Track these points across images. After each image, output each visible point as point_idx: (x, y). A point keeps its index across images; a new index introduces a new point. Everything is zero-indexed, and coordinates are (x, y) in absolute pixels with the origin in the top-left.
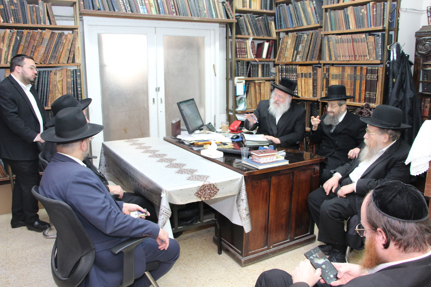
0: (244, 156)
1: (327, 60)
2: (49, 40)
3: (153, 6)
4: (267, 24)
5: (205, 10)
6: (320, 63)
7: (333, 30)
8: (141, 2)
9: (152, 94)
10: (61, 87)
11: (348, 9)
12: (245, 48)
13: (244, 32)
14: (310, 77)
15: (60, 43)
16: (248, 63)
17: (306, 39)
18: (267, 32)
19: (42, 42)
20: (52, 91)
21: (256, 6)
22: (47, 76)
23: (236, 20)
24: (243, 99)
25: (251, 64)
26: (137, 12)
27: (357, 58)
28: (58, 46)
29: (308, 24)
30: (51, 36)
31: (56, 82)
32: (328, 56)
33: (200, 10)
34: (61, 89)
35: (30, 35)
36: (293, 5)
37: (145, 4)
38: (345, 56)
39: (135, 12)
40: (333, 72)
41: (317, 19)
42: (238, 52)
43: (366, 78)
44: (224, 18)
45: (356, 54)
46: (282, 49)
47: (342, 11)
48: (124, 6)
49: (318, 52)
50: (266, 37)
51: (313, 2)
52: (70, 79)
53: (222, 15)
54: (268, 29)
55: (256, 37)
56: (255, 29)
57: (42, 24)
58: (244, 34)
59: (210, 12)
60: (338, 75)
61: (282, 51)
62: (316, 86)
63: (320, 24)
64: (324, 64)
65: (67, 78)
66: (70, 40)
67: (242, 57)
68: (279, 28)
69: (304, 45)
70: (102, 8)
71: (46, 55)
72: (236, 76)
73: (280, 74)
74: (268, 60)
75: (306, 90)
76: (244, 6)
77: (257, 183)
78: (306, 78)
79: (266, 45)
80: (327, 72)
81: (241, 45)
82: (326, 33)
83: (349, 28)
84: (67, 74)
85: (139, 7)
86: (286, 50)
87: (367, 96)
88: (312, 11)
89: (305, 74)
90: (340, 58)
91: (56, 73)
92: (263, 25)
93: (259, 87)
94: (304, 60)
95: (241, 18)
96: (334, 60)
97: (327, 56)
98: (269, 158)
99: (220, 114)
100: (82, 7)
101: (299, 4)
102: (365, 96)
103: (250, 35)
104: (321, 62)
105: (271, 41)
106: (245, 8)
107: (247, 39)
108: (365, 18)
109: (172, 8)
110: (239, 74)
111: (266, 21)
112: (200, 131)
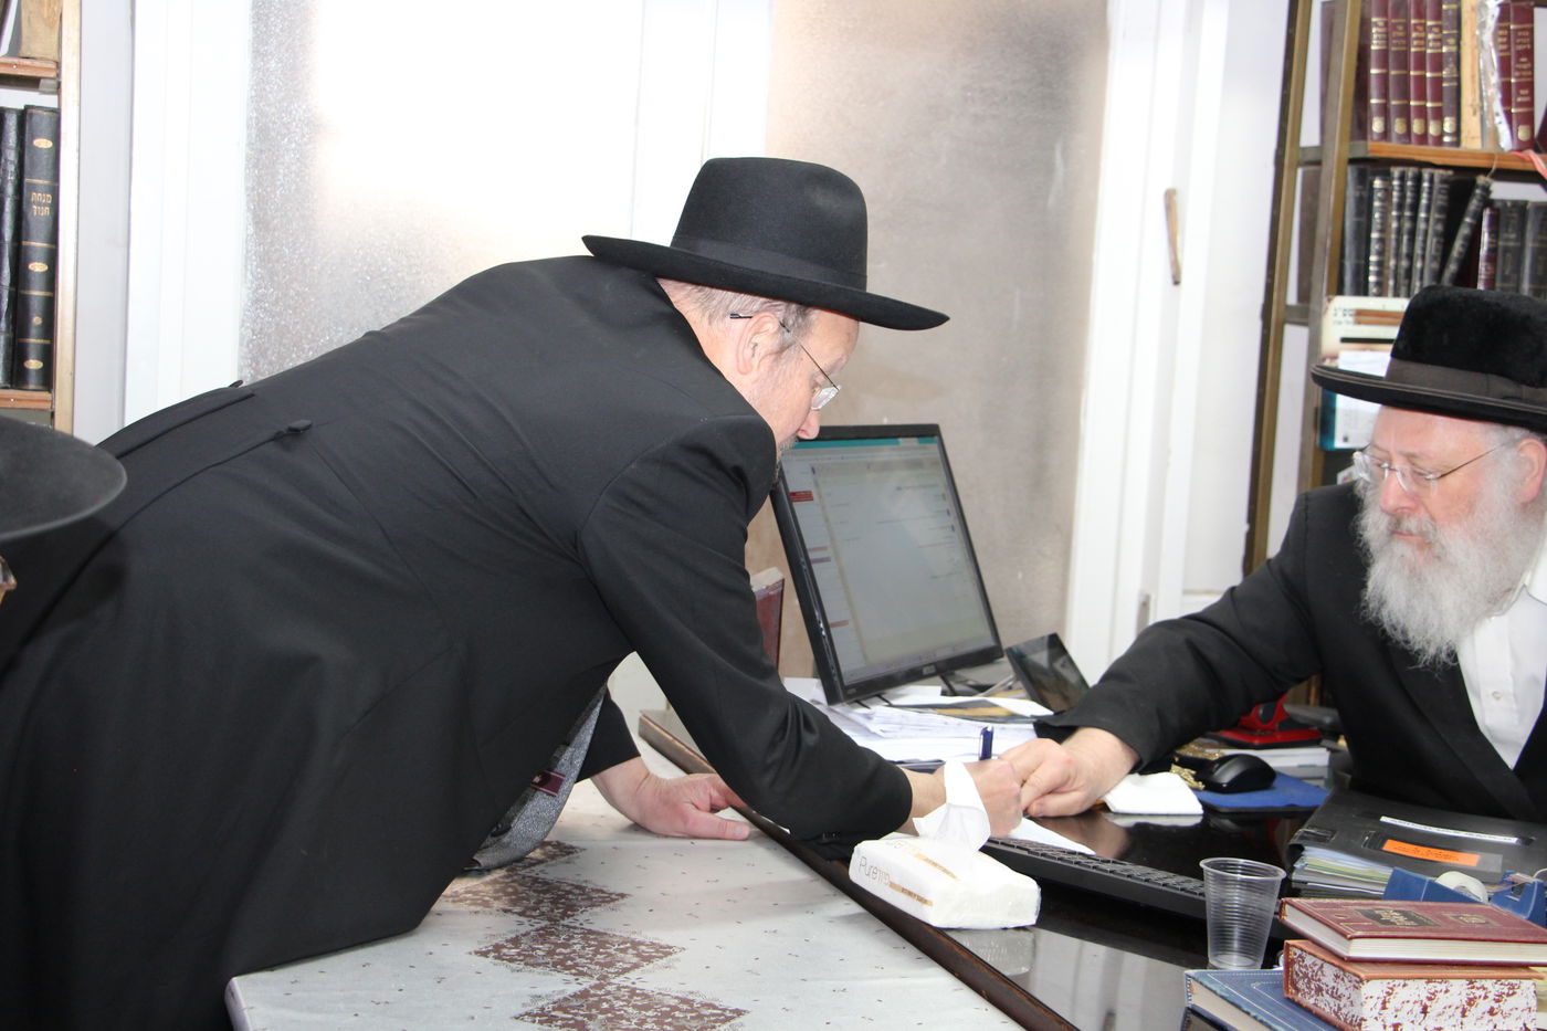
0: (1236, 945)
12: (1439, 62)
16: (1463, 183)
25: (1487, 202)
42: (1374, 89)
67: (1408, 136)
72: (1340, 291)
81: (1407, 26)
98: (1458, 989)
110: (1372, 279)
112: (944, 693)
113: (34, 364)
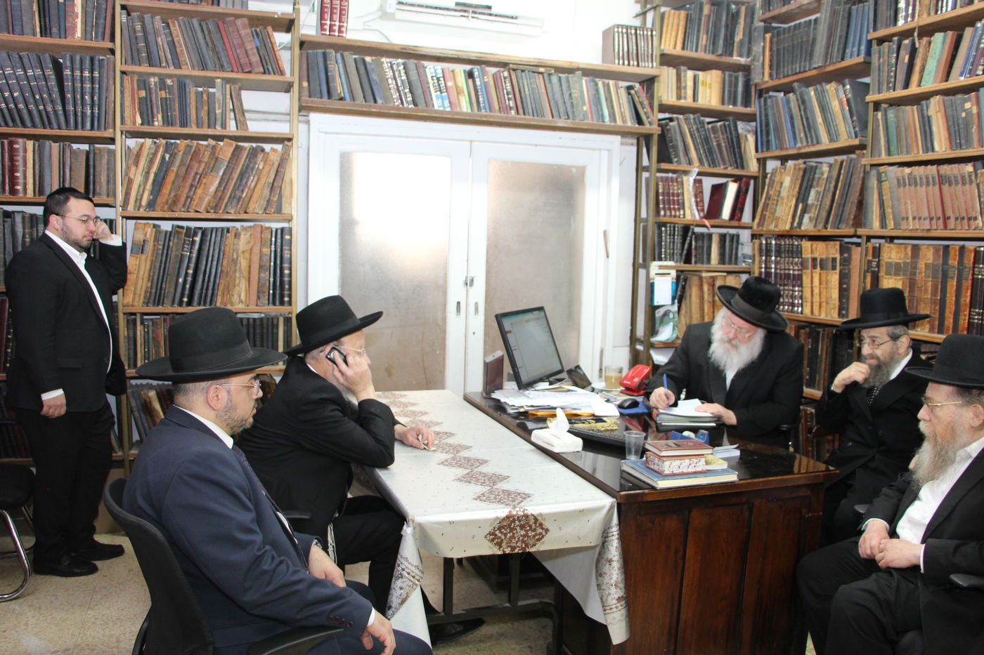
0: (633, 453)
1: (875, 226)
2: (229, 163)
3: (464, 92)
4: (734, 139)
5: (585, 105)
6: (859, 233)
7: (894, 155)
8: (437, 84)
9: (456, 292)
10: (248, 264)
11: (930, 103)
12: (678, 195)
13: (677, 155)
14: (834, 268)
15: (252, 169)
16: (686, 229)
17: (825, 176)
18: (735, 157)
19: (213, 167)
20: (227, 272)
21: (710, 97)
22: (219, 238)
23: (660, 128)
24: (671, 316)
25: (693, 233)
26: (427, 106)
27: (951, 223)
28: (247, 176)
29: (831, 140)
30: (233, 154)
31: (237, 253)
32: (878, 218)
33: (572, 103)
34: (248, 268)
35: (190, 151)
36: (798, 93)
37: (446, 89)
38: (920, 219)
39: (422, 105)
40: (890, 258)
41: (854, 128)
42: (661, 203)
43: (973, 274)
44: (630, 123)
45: (949, 213)
46: (769, 199)
47: (915, 107)
48: (399, 91)
49: (854, 209)
50: (730, 170)
51: (844, 86)
52: (267, 248)
53: (625, 117)
54: (736, 150)
55: (707, 169)
56: (705, 150)
57: (218, 128)
58: (677, 162)
59: (598, 110)
60: (902, 265)
61: (768, 204)
62: (848, 290)
63: (860, 140)
64: (869, 238)
65: (261, 245)
66: (273, 164)
67: (671, 216)
68: (765, 150)
69: (821, 189)
70: (347, 96)
71: (220, 194)
72: (654, 260)
73: (764, 258)
74: (734, 223)
75: (823, 300)
76: (679, 98)
77: (653, 522)
78: (824, 271)
79: (732, 188)
80: (874, 256)
81: (669, 186)
82: (876, 161)
83: (933, 150)
84: (261, 238)
85: (431, 95)
86: (777, 201)
87: (974, 319)
88: (842, 109)
89: (821, 260)
90: (908, 224)
91: (240, 234)
92: (725, 142)
93: (711, 288)
94: (820, 227)
95: (671, 124)
96: (892, 227)
97: (874, 217)
98: (687, 461)
99: (614, 347)
100: (306, 93)
101: (812, 93)
102: (969, 319)
103: (693, 164)
104: (860, 231)
105: (744, 179)
106: (683, 101)
107: (686, 173)
108: (973, 124)
109: (506, 98)
110: (663, 256)
111: (733, 132)
112: (550, 385)
113: (286, 299)
